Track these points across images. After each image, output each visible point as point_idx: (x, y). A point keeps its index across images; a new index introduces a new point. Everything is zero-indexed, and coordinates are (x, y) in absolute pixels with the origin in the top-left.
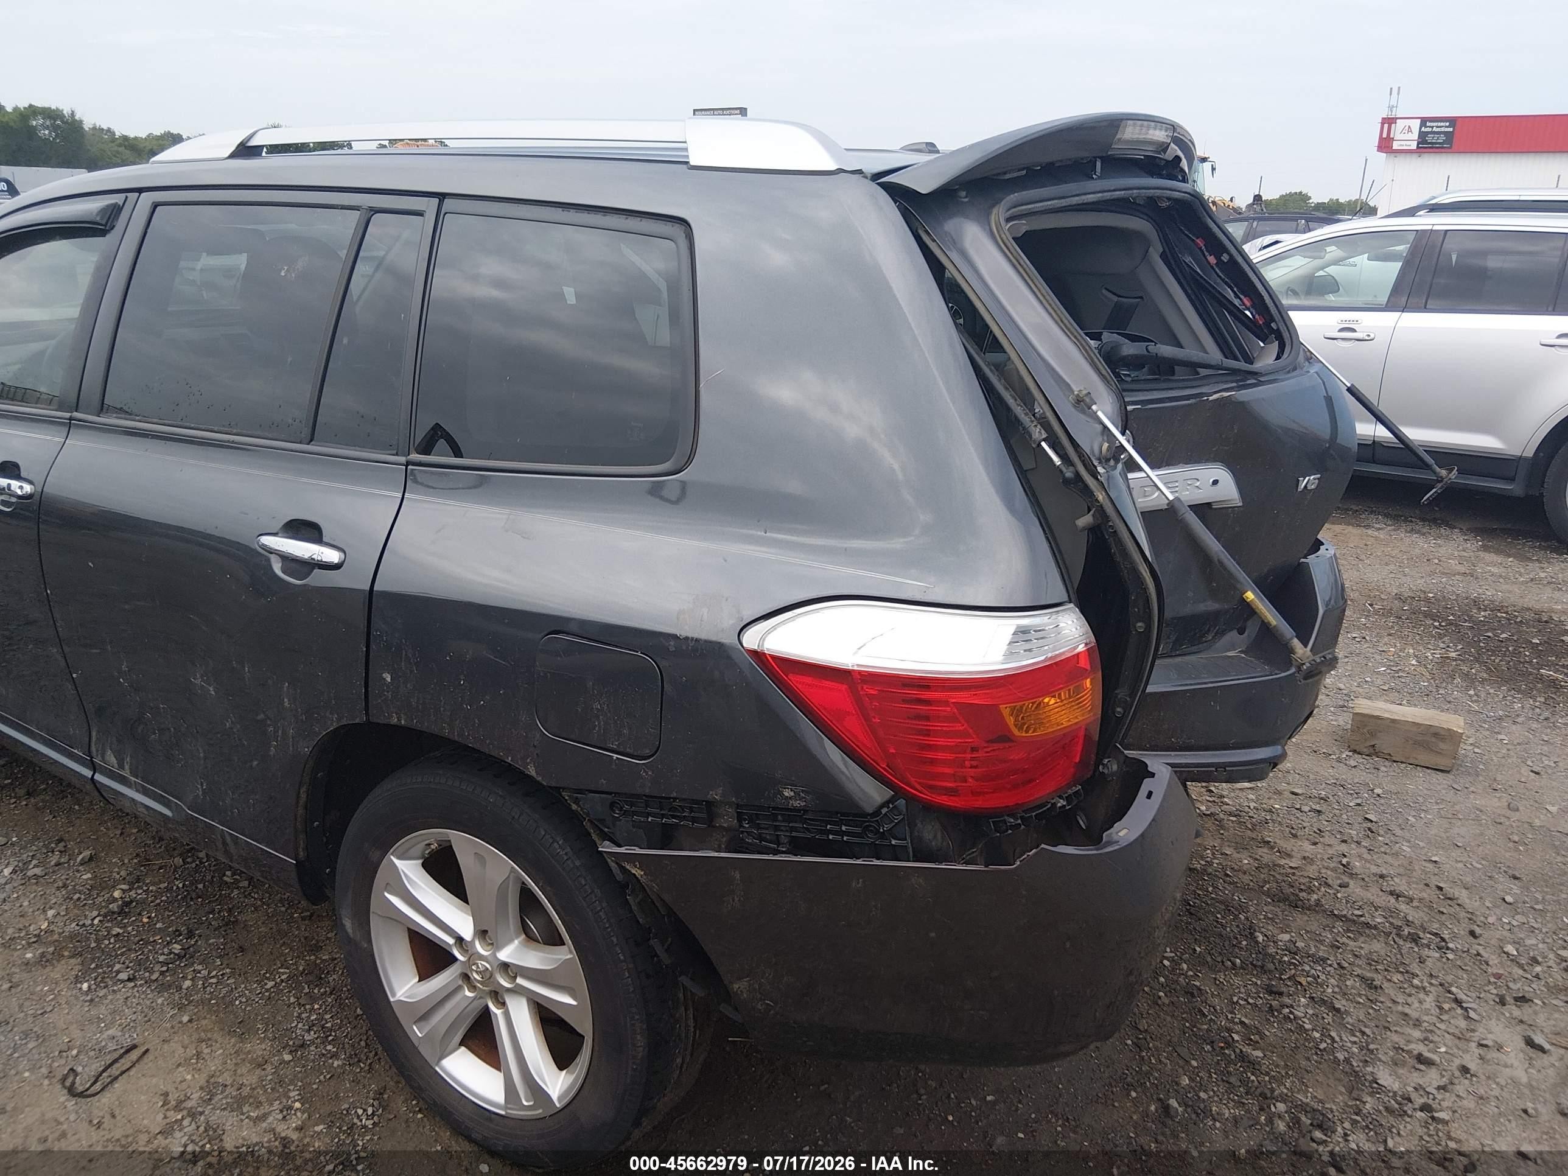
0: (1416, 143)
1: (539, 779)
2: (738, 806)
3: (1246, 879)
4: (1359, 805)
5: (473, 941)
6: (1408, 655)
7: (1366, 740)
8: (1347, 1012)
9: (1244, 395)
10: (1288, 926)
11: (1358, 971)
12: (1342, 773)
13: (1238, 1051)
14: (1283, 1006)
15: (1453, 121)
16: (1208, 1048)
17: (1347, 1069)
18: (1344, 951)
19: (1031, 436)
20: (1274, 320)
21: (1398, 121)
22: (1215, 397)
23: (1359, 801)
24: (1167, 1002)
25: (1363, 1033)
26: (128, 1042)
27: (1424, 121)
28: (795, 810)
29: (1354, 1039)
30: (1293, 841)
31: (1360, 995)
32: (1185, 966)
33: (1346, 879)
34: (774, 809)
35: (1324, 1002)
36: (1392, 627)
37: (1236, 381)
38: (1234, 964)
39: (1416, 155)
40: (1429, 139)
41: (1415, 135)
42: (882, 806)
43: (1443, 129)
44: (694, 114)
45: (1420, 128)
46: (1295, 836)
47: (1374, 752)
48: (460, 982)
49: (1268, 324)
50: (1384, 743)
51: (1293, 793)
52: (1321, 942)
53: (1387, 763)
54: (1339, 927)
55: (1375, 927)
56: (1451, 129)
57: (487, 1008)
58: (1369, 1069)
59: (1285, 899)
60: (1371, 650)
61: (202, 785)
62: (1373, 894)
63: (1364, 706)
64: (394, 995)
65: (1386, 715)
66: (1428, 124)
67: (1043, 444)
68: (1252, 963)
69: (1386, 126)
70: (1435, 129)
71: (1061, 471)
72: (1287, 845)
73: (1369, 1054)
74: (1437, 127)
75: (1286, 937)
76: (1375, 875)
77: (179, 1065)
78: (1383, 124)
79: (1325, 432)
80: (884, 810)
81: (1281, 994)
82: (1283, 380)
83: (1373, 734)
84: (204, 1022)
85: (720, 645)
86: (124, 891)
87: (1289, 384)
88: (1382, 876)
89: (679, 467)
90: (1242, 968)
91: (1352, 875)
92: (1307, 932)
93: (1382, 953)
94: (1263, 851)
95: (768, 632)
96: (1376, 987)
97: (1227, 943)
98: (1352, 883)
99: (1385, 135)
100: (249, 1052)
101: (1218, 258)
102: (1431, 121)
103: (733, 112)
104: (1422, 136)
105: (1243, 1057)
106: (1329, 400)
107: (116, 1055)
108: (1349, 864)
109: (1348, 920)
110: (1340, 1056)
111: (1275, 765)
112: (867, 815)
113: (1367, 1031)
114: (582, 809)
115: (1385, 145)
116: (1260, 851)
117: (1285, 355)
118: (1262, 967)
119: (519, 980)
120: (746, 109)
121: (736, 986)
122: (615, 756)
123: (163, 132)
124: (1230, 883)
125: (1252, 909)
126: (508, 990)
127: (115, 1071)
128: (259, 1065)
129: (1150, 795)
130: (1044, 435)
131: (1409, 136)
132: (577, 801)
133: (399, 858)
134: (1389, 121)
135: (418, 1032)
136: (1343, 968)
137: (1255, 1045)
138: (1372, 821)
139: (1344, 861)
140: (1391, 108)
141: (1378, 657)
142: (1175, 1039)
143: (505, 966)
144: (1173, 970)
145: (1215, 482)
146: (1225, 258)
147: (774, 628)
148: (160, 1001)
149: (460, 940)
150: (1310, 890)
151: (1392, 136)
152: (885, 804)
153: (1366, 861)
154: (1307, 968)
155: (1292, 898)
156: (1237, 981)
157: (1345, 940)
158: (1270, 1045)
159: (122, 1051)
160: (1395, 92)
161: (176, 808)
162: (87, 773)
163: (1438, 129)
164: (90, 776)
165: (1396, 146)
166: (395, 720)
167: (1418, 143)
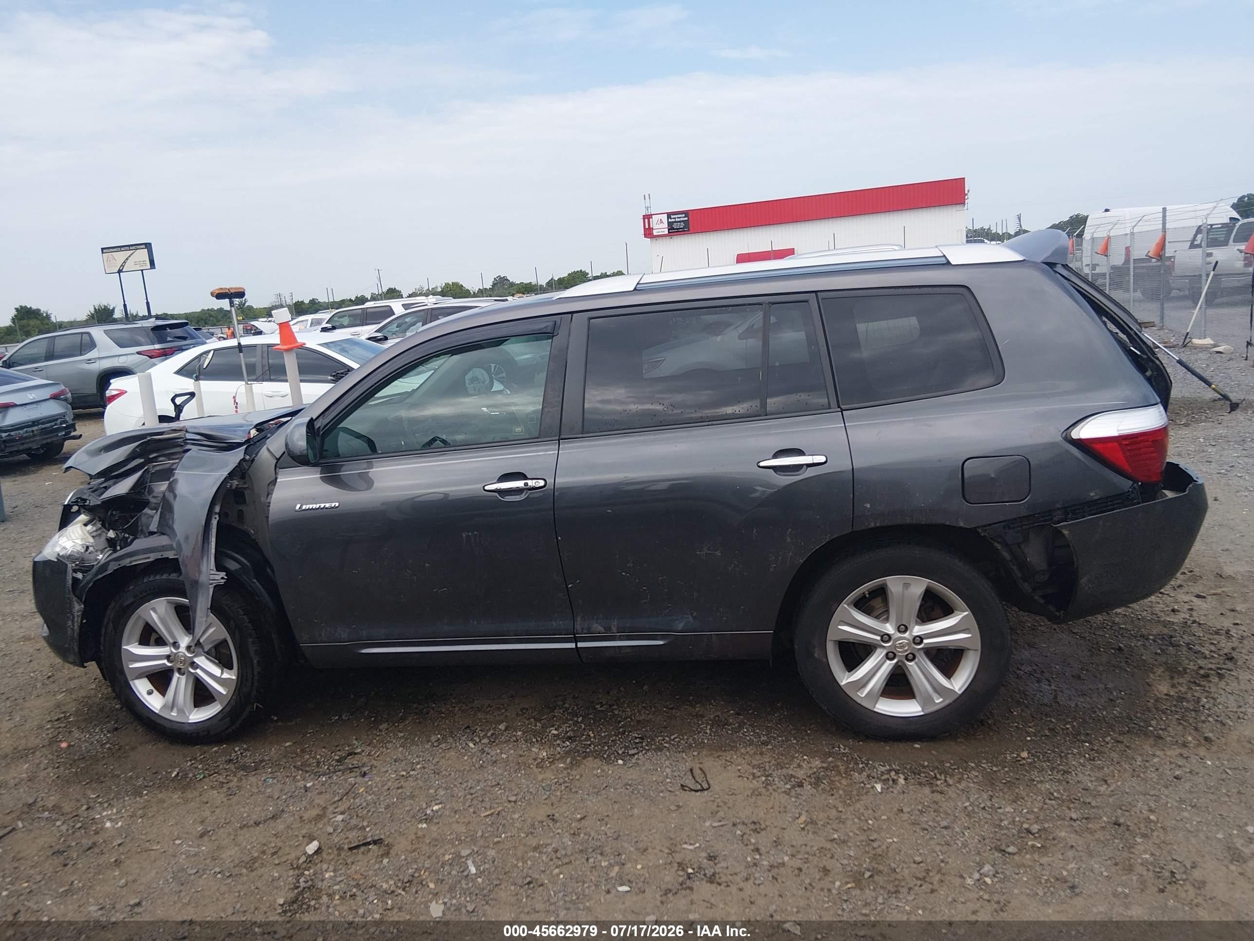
0: (667, 230)
1: (965, 526)
2: (1066, 507)
15: (686, 213)
21: (653, 216)
27: (669, 215)
28: (1095, 500)
34: (1084, 504)
39: (669, 238)
40: (675, 226)
41: (666, 225)
43: (682, 219)
44: (103, 253)
45: (668, 220)
48: (885, 658)
56: (687, 219)
57: (904, 665)
61: (692, 614)
64: (842, 683)
66: (672, 217)
69: (646, 220)
70: (677, 219)
78: (644, 219)
80: (1131, 490)
99: (647, 227)
102: (673, 215)
103: (138, 247)
104: (670, 225)
114: (988, 534)
115: (648, 233)
122: (1008, 504)
131: (662, 226)
133: (845, 606)
134: (648, 217)
135: (862, 694)
140: (647, 208)
151: (651, 227)
152: (1131, 487)
160: (647, 197)
161: (662, 637)
162: (572, 645)
163: (679, 220)
164: (574, 647)
165: (655, 233)
166: (872, 525)
167: (669, 230)
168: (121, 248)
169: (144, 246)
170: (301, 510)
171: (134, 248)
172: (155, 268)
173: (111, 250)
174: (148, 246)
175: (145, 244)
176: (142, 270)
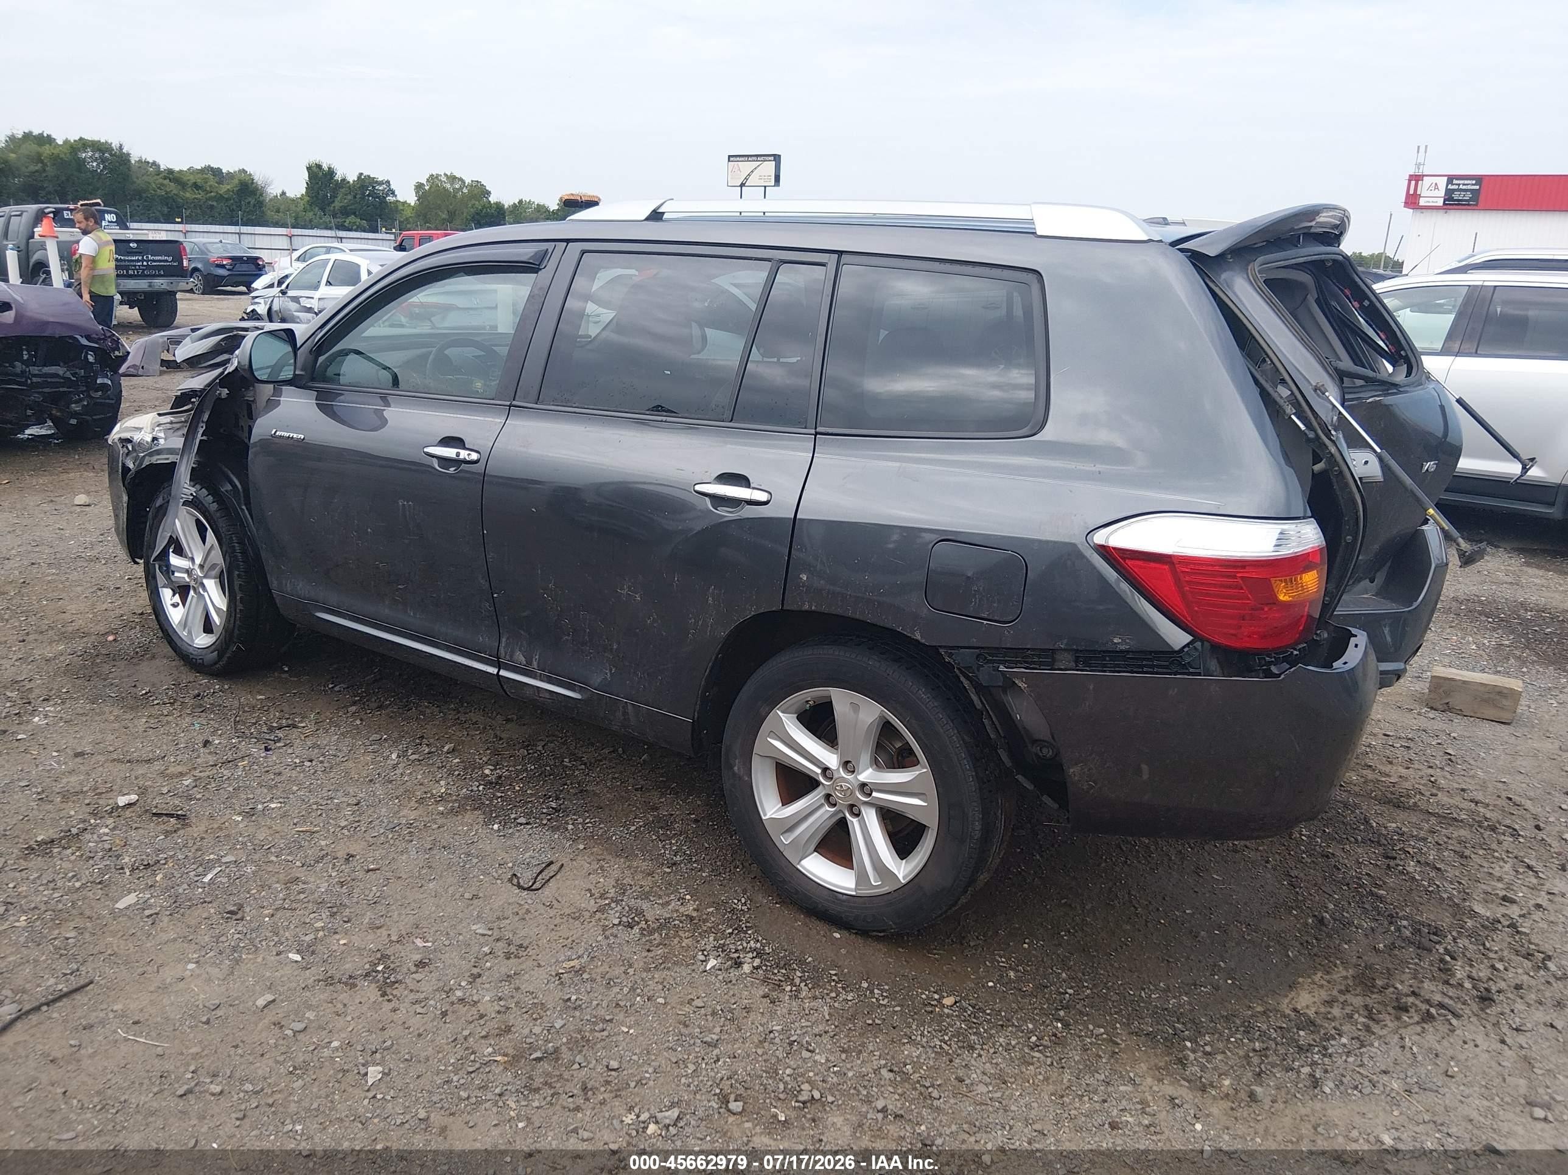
0: (1442, 199)
1: (923, 641)
2: (1077, 651)
3: (1357, 789)
4: (1439, 744)
5: (838, 768)
6: (1469, 643)
7: (1441, 699)
8: (1446, 871)
9: (1388, 400)
10: (1395, 819)
11: (1450, 847)
12: (1423, 722)
13: (1368, 890)
14: (1397, 865)
15: (1478, 179)
16: (1345, 888)
17: (1450, 903)
18: (1440, 834)
19: (1285, 412)
20: (1403, 349)
21: (1425, 178)
22: (1370, 400)
23: (1439, 741)
24: (1309, 861)
25: (1460, 883)
26: (546, 860)
27: (1451, 179)
28: (1122, 651)
29: (1453, 887)
30: (1390, 766)
31: (1455, 862)
32: (1319, 840)
33: (1434, 791)
34: (1104, 652)
35: (1428, 864)
36: (1453, 621)
37: (1383, 391)
38: (1356, 840)
39: (1443, 211)
40: (1456, 196)
41: (1442, 192)
42: (1184, 647)
43: (1469, 187)
44: (729, 161)
45: (1447, 186)
46: (1391, 763)
47: (1448, 708)
48: (823, 801)
49: (1398, 352)
50: (1456, 701)
51: (1385, 735)
52: (1421, 829)
53: (1459, 717)
54: (1433, 820)
55: (1462, 821)
56: (1478, 187)
57: (844, 818)
58: (1468, 904)
59: (1389, 802)
60: (1437, 638)
61: (611, 670)
62: (1457, 800)
63: (1441, 671)
64: (765, 815)
65: (1458, 678)
66: (1455, 182)
67: (1293, 417)
68: (1370, 840)
69: (1413, 183)
70: (1461, 187)
71: (1306, 434)
72: (1387, 768)
73: (1466, 896)
74: (1464, 185)
75: (1394, 825)
76: (1457, 789)
77: (590, 874)
78: (1410, 181)
79: (1440, 433)
80: (1186, 650)
81: (1395, 858)
82: (1411, 392)
83: (1447, 694)
84: (595, 849)
85: (1074, 545)
86: (491, 770)
87: (1417, 393)
88: (1463, 790)
89: (1034, 432)
90: (1362, 842)
91: (1439, 789)
92: (1409, 822)
93: (1469, 837)
94: (1367, 773)
95: (1112, 533)
96: (1466, 857)
97: (1348, 827)
98: (1440, 794)
99: (1412, 192)
100: (637, 867)
101: (1361, 303)
102: (1457, 179)
103: (767, 158)
104: (1449, 193)
105: (1371, 893)
106: (1442, 407)
107: (540, 868)
108: (1436, 780)
109: (1440, 816)
110: (1445, 896)
111: (1399, 677)
112: (1176, 652)
113: (1463, 882)
114: (954, 661)
115: (1412, 201)
116: (1365, 772)
117: (1413, 374)
118: (1378, 842)
119: (874, 794)
120: (779, 156)
121: (1072, 770)
122: (985, 622)
123: (203, 166)
124: (1345, 791)
125: (1365, 807)
126: (865, 803)
127: (546, 875)
128: (649, 875)
129: (1356, 646)
130: (1294, 411)
131: (1436, 193)
132: (950, 655)
133: (783, 712)
134: (1416, 178)
135: (786, 840)
136: (1440, 845)
137: (1380, 887)
138: (1450, 755)
139: (1432, 779)
140: (1418, 165)
141: (1442, 643)
142: (1320, 882)
143: (863, 785)
144: (1309, 843)
145: (1366, 463)
146: (1366, 303)
147: (1115, 531)
148: (556, 836)
149: (825, 770)
150: (1409, 796)
151: (1418, 193)
152: (1188, 645)
153: (1449, 780)
154: (1413, 844)
155: (1395, 800)
156: (1360, 850)
157: (1438, 828)
158: (1391, 888)
159: (544, 865)
160: (1422, 149)
161: (581, 690)
162: (493, 670)
163: (1464, 187)
164: (495, 673)
165: (1422, 202)
166: (806, 607)
167: (1445, 201)
168: (747, 157)
169: (772, 158)
170: (274, 436)
171: (762, 158)
172: (779, 185)
173: (738, 159)
174: (777, 158)
175: (774, 155)
176: (765, 187)
